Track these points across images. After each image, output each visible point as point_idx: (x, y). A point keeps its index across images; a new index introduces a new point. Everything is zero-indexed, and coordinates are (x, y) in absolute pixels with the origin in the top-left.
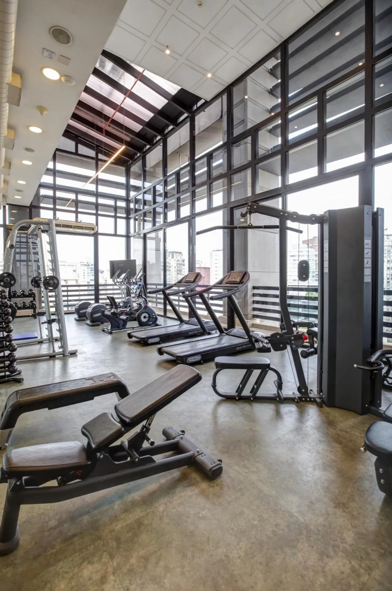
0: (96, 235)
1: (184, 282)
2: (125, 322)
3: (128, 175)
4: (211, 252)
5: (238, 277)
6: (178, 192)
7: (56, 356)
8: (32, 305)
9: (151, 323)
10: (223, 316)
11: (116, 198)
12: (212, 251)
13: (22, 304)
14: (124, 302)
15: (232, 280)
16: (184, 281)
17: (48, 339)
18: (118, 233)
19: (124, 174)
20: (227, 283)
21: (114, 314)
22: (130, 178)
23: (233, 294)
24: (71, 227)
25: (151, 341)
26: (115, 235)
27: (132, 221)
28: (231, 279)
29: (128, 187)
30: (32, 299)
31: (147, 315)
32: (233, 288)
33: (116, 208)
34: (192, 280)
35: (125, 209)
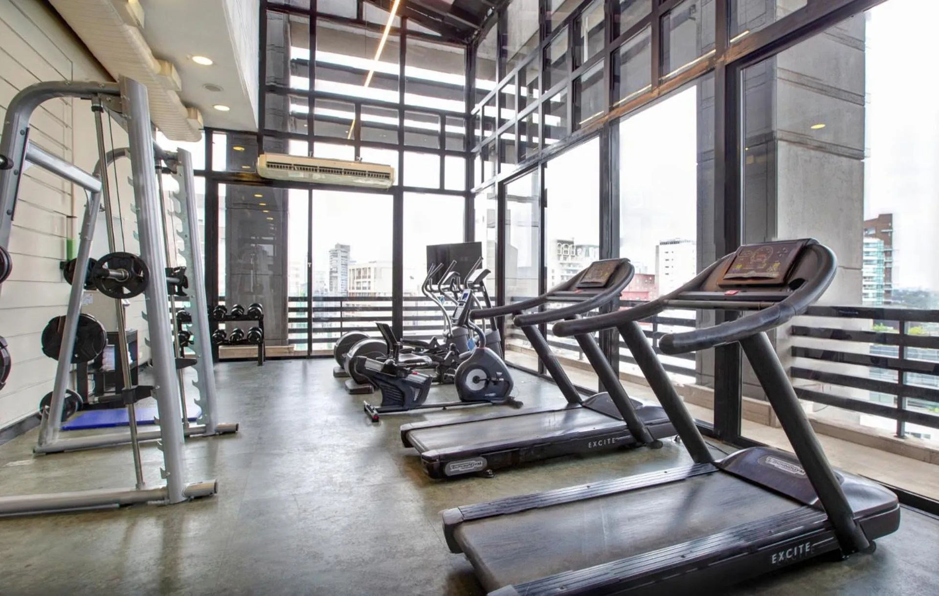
0: (398, 192)
1: (579, 288)
2: (424, 388)
3: (471, 65)
4: (657, 247)
5: (770, 263)
6: (575, 67)
7: (149, 502)
8: (252, 336)
9: (493, 395)
10: (697, 383)
11: (444, 117)
12: (659, 244)
13: (234, 333)
14: (447, 336)
15: (745, 275)
16: (578, 284)
17: (202, 430)
18: (447, 187)
19: (464, 67)
20: (724, 287)
21: (389, 368)
22: (474, 77)
23: (765, 327)
24: (338, 171)
25: (454, 468)
26: (442, 191)
27: (478, 161)
28: (742, 271)
29: (471, 95)
30: (256, 324)
31: (481, 374)
32: (764, 303)
33: (442, 136)
34: (603, 280)
35: (464, 139)
